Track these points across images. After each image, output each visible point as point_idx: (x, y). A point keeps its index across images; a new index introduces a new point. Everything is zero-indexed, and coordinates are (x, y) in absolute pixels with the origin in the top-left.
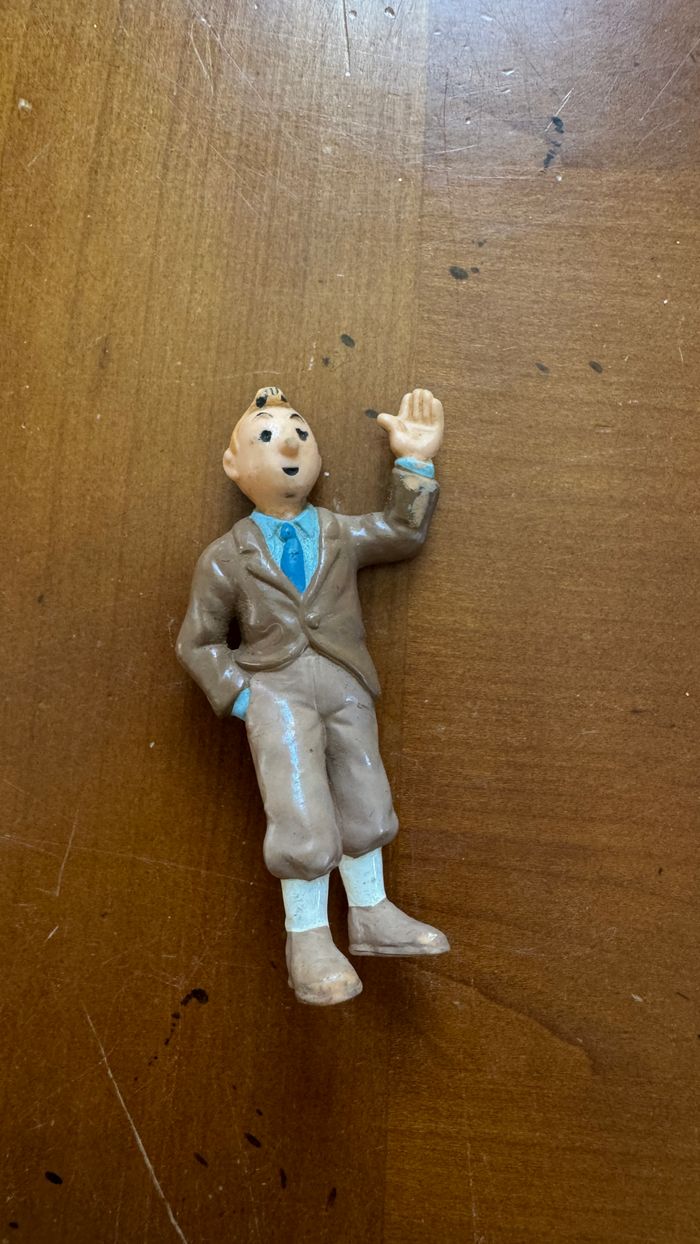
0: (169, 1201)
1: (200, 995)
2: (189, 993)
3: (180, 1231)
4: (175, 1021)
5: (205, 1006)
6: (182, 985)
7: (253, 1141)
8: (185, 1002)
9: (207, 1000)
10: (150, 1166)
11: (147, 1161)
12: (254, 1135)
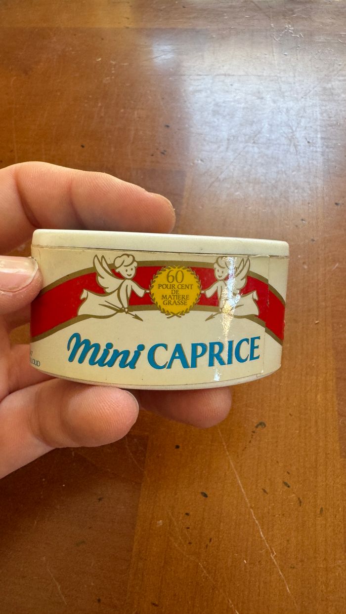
0: (253, 509)
1: (262, 424)
2: (258, 423)
3: (257, 522)
4: (253, 434)
5: (265, 429)
6: (256, 421)
7: (286, 484)
8: (257, 427)
9: (265, 426)
10: (244, 493)
11: (243, 490)
12: (286, 481)
